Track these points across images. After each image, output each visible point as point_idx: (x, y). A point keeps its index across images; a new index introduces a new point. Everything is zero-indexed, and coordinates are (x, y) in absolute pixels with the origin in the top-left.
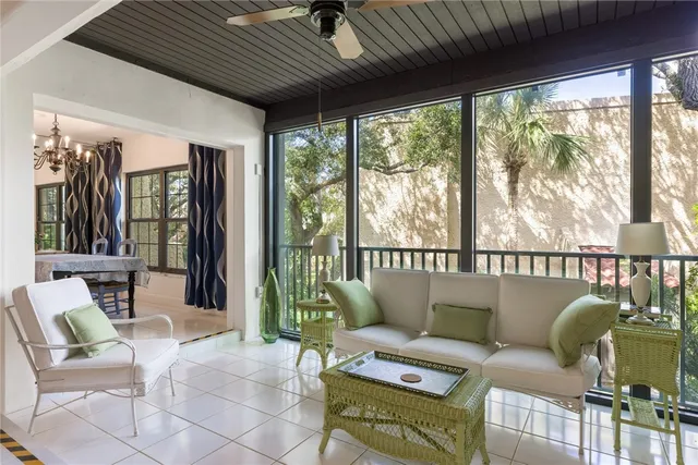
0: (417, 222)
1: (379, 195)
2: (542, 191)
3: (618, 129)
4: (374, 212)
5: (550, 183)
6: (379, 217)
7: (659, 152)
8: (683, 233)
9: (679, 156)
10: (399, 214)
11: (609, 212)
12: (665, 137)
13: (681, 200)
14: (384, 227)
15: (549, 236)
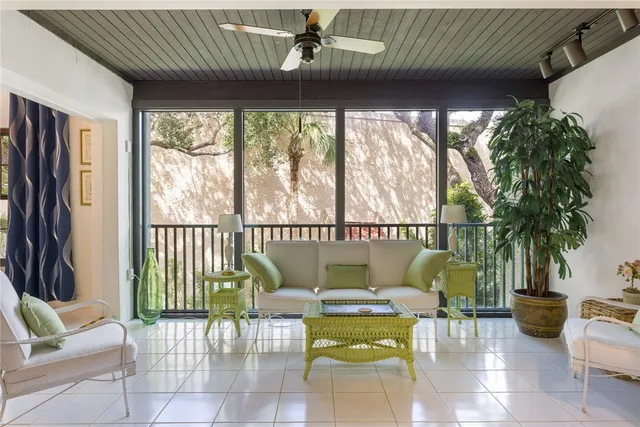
0: (206, 202)
1: (167, 176)
2: (311, 179)
3: (360, 135)
4: (161, 194)
5: (317, 173)
6: (167, 197)
7: (383, 155)
8: (396, 212)
9: (393, 159)
10: (188, 194)
11: (355, 196)
12: (386, 144)
13: (395, 189)
14: (173, 207)
15: (316, 214)
